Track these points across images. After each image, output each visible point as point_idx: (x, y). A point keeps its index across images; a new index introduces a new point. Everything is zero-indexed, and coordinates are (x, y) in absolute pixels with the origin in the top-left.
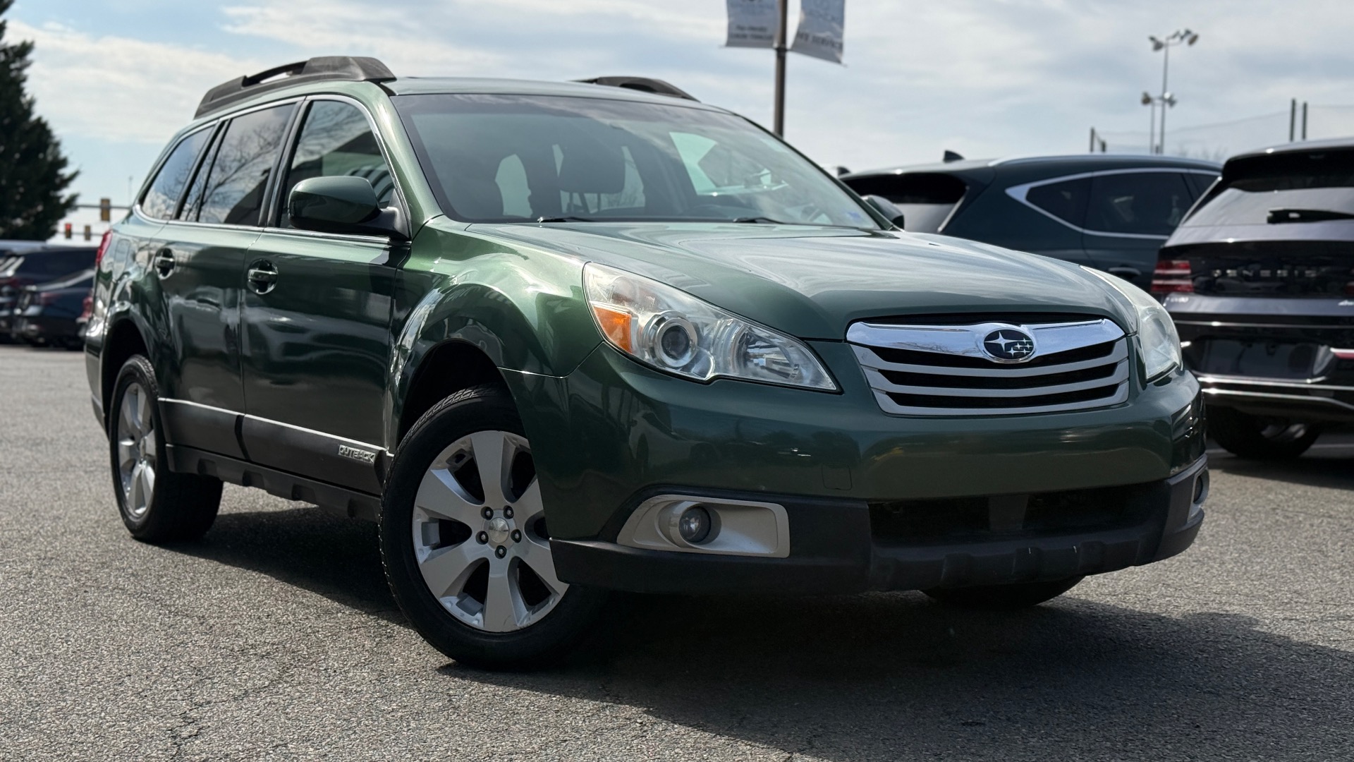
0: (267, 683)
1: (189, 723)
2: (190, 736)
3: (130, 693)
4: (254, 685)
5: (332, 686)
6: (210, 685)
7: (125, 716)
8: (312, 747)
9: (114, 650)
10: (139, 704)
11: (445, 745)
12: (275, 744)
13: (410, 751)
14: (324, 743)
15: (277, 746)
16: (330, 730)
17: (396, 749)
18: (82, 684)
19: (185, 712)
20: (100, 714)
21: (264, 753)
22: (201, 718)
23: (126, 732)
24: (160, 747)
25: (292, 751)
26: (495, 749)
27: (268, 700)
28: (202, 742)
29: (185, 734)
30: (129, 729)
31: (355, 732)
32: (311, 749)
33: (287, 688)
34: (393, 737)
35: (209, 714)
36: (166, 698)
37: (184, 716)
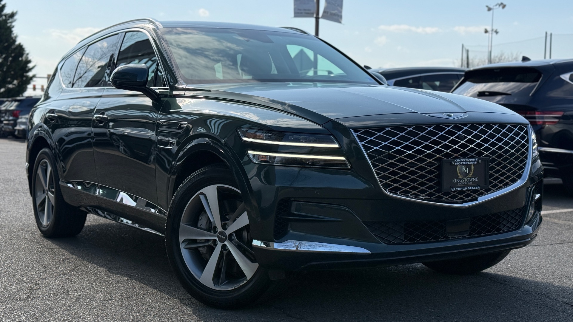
0: (68, 271)
1: (37, 285)
2: (36, 289)
3: (19, 275)
4: (64, 272)
5: (91, 272)
6: (48, 272)
7: (15, 283)
8: (77, 292)
9: (17, 260)
10: (21, 279)
11: (123, 292)
12: (64, 291)
13: (110, 294)
14: (81, 291)
15: (65, 292)
16: (85, 287)
17: (105, 293)
18: (3, 272)
19: (37, 282)
20: (7, 282)
21: (60, 295)
22: (41, 283)
23: (14, 288)
24: (25, 293)
25: (69, 294)
26: (139, 293)
27: (67, 277)
28: (40, 291)
29: (34, 289)
30: (16, 287)
31: (93, 288)
32: (76, 293)
33: (75, 273)
34: (106, 289)
35: (45, 282)
36: (31, 277)
37: (36, 283)
